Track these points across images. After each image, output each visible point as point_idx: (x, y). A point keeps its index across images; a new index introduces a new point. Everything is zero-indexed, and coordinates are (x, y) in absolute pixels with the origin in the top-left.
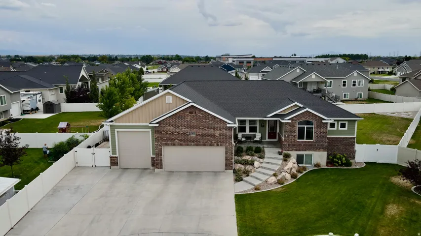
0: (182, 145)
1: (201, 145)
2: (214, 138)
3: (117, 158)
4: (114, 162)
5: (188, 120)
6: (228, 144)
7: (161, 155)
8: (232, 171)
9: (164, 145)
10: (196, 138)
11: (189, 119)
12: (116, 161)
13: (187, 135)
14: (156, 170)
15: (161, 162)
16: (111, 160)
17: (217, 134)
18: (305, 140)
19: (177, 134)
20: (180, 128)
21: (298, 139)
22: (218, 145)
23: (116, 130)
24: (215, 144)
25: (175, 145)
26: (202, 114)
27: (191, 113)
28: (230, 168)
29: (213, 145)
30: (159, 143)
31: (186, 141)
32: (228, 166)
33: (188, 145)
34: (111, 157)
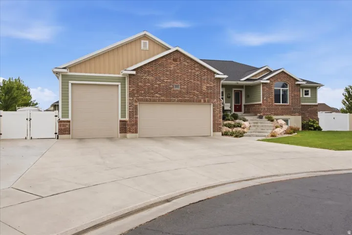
0: (163, 101)
1: (185, 101)
2: (201, 92)
3: (69, 122)
4: (64, 129)
5: (171, 69)
6: (216, 100)
7: (136, 114)
8: (221, 133)
9: (141, 100)
10: (180, 92)
11: (172, 67)
12: (67, 126)
13: (171, 88)
14: (129, 135)
15: (136, 124)
16: (60, 126)
17: (204, 88)
18: (281, 104)
19: (157, 86)
20: (162, 78)
21: (275, 103)
22: (205, 101)
23: (71, 82)
24: (202, 101)
25: (154, 101)
26: (188, 63)
27: (175, 60)
28: (219, 130)
29: (200, 101)
30: (135, 98)
31: (168, 96)
32: (216, 128)
33: (170, 101)
34: (60, 121)
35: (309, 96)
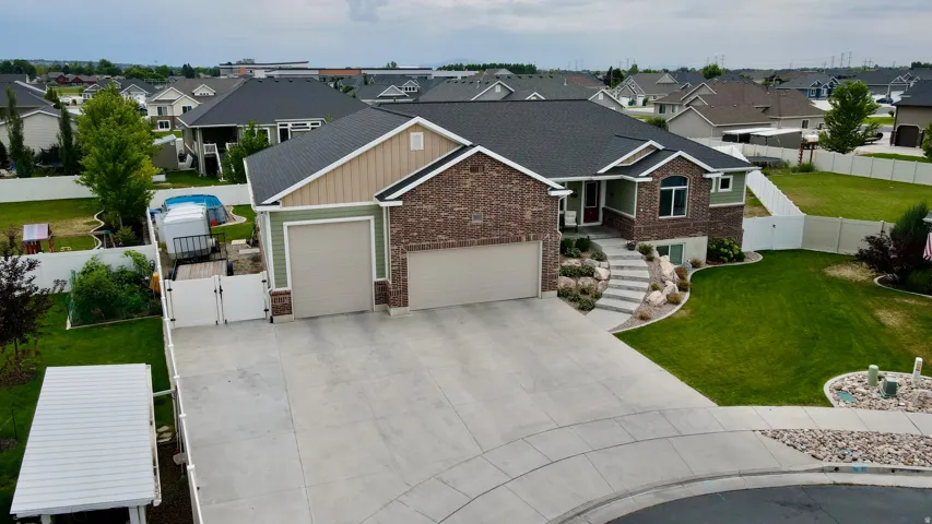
0: (452, 245)
1: (492, 242)
2: (522, 224)
3: (289, 293)
4: (280, 305)
5: (467, 186)
6: (548, 235)
7: (405, 273)
8: (556, 292)
9: (411, 249)
10: (484, 226)
11: (468, 183)
12: (287, 301)
13: (466, 222)
14: (394, 311)
15: (405, 290)
16: (274, 301)
17: (528, 215)
18: (672, 216)
19: (441, 220)
20: (450, 206)
21: (660, 215)
22: (528, 239)
23: (286, 224)
24: (524, 238)
25: (437, 247)
26: (498, 171)
27: (474, 170)
28: (552, 286)
29: (519, 240)
30: (402, 246)
31: (462, 236)
32: (548, 283)
33: (462, 245)
34: (273, 295)
35: (729, 190)
